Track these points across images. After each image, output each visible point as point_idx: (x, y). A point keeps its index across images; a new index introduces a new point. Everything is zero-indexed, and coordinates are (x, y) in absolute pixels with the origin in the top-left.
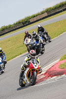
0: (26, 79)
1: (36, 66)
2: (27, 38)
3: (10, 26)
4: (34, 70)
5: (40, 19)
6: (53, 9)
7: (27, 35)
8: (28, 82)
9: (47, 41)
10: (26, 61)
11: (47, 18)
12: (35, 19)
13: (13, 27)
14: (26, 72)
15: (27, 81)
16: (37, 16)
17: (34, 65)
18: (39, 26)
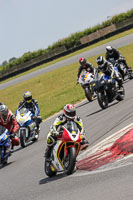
0: (56, 161)
1: (74, 136)
2: (84, 72)
3: (41, 53)
4: (73, 144)
5: (102, 38)
6: (127, 17)
7: (85, 66)
8: (61, 168)
9: (126, 77)
10: (57, 127)
11: (116, 36)
12: (91, 38)
13: (46, 55)
14: (56, 148)
15: (58, 165)
16: (95, 31)
17: (70, 135)
18: (109, 47)
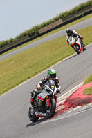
3: (12, 41)
12: (46, 29)
13: (15, 42)
16: (48, 24)
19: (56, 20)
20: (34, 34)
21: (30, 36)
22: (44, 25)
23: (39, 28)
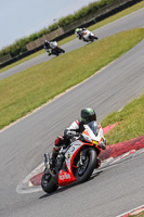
12: (38, 43)
16: (41, 36)
19: (53, 29)
20: (19, 51)
21: (13, 55)
22: (35, 38)
23: (27, 43)
